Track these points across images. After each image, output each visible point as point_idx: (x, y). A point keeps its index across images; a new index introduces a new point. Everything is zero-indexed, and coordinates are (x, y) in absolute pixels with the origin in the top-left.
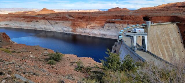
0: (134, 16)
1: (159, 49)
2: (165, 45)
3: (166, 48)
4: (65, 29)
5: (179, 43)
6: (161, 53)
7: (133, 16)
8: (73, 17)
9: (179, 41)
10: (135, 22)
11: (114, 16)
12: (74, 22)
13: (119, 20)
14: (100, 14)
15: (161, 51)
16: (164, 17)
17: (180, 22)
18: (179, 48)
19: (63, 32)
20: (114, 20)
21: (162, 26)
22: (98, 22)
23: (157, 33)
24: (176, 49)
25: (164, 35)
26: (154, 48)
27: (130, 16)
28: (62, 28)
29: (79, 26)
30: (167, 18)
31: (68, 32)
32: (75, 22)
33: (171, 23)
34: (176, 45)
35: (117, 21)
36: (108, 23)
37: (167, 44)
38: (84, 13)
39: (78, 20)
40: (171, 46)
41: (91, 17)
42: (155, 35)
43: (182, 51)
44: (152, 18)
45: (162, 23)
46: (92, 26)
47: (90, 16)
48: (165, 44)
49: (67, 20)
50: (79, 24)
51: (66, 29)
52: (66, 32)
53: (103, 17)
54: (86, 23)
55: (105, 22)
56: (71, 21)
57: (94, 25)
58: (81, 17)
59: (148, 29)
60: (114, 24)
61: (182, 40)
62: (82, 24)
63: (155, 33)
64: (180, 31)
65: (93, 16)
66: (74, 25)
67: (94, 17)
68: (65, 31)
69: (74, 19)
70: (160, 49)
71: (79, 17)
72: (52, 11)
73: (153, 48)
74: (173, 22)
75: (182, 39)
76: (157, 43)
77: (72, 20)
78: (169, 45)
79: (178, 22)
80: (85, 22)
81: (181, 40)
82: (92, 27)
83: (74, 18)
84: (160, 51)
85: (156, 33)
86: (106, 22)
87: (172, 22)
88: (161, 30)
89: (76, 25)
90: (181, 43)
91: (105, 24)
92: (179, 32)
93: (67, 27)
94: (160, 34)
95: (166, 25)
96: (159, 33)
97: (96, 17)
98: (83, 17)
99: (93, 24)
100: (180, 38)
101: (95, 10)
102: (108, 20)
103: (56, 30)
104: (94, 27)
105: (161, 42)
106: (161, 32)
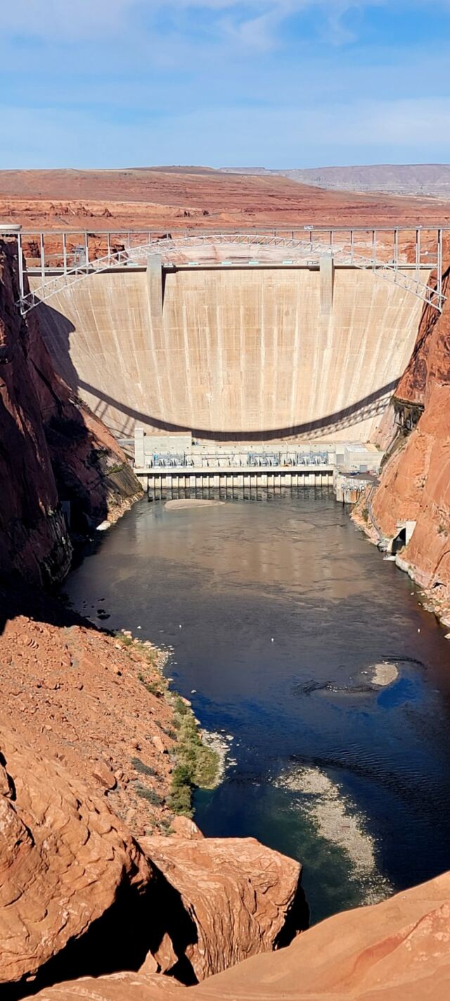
1: (366, 337)
2: (386, 330)
3: (383, 337)
6: (364, 348)
15: (367, 343)
23: (383, 292)
26: (351, 330)
37: (392, 326)
42: (374, 295)
48: (388, 326)
63: (376, 291)
70: (368, 338)
73: (347, 331)
84: (365, 342)
85: (380, 291)
96: (390, 293)
105: (382, 319)
106: (397, 292)
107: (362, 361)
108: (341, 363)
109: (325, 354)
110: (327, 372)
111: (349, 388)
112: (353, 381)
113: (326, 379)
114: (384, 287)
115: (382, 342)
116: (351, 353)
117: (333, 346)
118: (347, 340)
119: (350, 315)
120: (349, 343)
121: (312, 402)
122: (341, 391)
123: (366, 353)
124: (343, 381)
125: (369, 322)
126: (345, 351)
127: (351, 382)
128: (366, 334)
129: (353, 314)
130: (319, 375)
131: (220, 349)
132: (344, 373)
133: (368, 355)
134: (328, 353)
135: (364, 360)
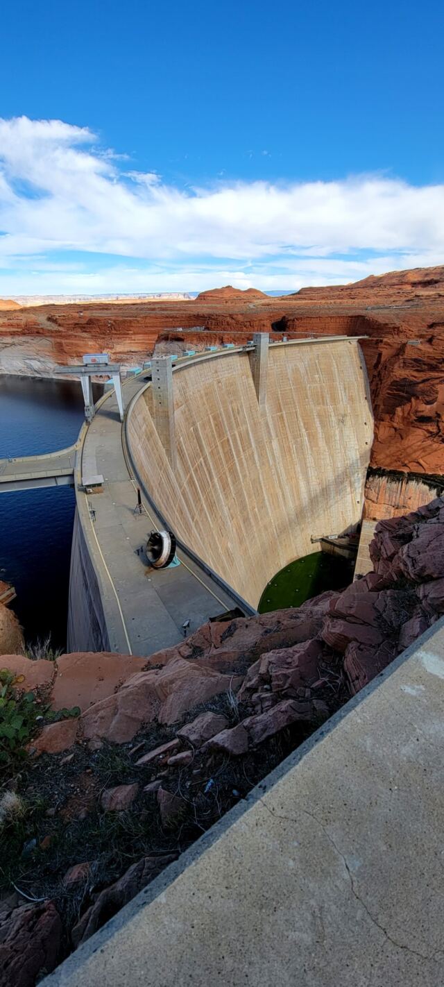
0: (242, 314)
1: (300, 419)
2: (319, 408)
3: (319, 416)
4: (36, 365)
5: (360, 400)
6: (304, 430)
7: (240, 316)
8: (59, 322)
9: (361, 393)
10: (243, 336)
11: (190, 317)
12: (58, 340)
13: (200, 330)
14: (154, 309)
15: (304, 424)
16: (331, 317)
17: (369, 335)
18: (357, 415)
19: (29, 375)
20: (181, 329)
21: (315, 347)
22: (140, 337)
23: (296, 370)
24: (348, 418)
25: (317, 376)
26: (285, 416)
27: (231, 316)
28: (25, 363)
29: (76, 352)
30: (338, 320)
31: (45, 376)
32: (63, 341)
33: (345, 337)
34: (351, 407)
35: (188, 334)
36: (163, 339)
37: (323, 404)
38: (103, 309)
39: (70, 333)
40: (335, 410)
41: (115, 321)
42: (290, 375)
43: (365, 423)
44: (297, 322)
45: (315, 337)
46: (120, 353)
47: (113, 318)
48: (319, 404)
49: (38, 333)
50: (77, 345)
51: (39, 363)
52: (38, 375)
53: (154, 321)
54: (100, 342)
55: (156, 337)
56: (51, 336)
57: (126, 349)
58: (83, 321)
59: (260, 359)
60: (180, 344)
61: (369, 389)
62: (86, 345)
63: (289, 371)
64: (366, 364)
65: (121, 319)
66: (60, 350)
67: (124, 322)
68: (35, 371)
69: (61, 329)
70: (303, 419)
71: (76, 322)
72: (10, 302)
73: (282, 417)
74: (352, 336)
75: (368, 386)
76: (296, 401)
77: (52, 332)
78: (330, 408)
79: (363, 335)
80: (94, 337)
81: (366, 391)
82: (119, 356)
83: (60, 325)
84: (302, 424)
85: (293, 370)
86: (159, 337)
87: (348, 336)
88: (311, 360)
89: (66, 348)
90: (366, 398)
91: (157, 345)
92: (364, 364)
93: (42, 359)
94: (307, 373)
95: (327, 345)
96: (302, 371)
97: (131, 322)
98: (91, 322)
99: (123, 346)
100: (363, 385)
101: (175, 297)
102: (164, 331)
103: (9, 371)
104: (124, 356)
105: (307, 398)
106: (308, 369)
107: (308, 445)
108: (290, 451)
109: (273, 446)
110: (281, 464)
111: (307, 473)
112: (308, 465)
113: (283, 471)
114: (295, 365)
115: (321, 422)
116: (294, 439)
117: (277, 436)
118: (285, 426)
119: (279, 400)
120: (287, 429)
121: (281, 498)
122: (301, 478)
123: (309, 435)
124: (298, 469)
125: (297, 404)
126: (287, 437)
127: (307, 468)
128: (299, 416)
129: (280, 398)
130: (276, 469)
131: (216, 480)
132: (296, 460)
133: (313, 437)
134: (275, 444)
135: (310, 442)
